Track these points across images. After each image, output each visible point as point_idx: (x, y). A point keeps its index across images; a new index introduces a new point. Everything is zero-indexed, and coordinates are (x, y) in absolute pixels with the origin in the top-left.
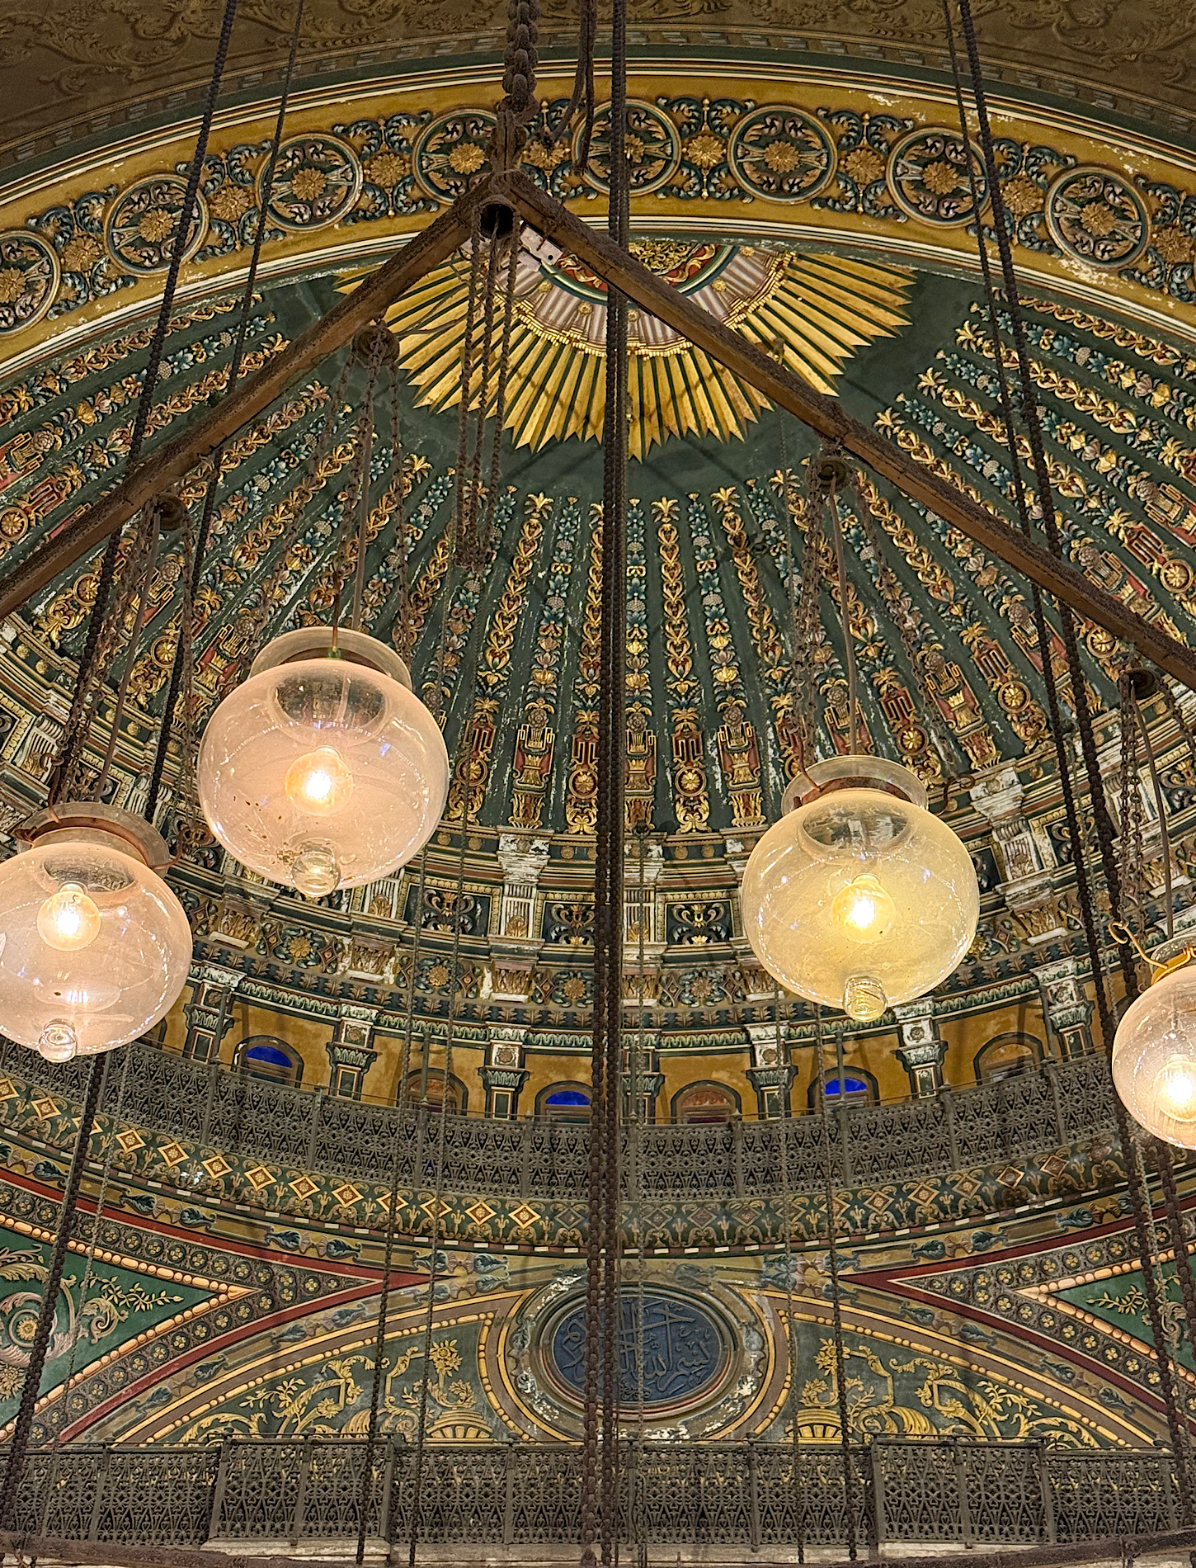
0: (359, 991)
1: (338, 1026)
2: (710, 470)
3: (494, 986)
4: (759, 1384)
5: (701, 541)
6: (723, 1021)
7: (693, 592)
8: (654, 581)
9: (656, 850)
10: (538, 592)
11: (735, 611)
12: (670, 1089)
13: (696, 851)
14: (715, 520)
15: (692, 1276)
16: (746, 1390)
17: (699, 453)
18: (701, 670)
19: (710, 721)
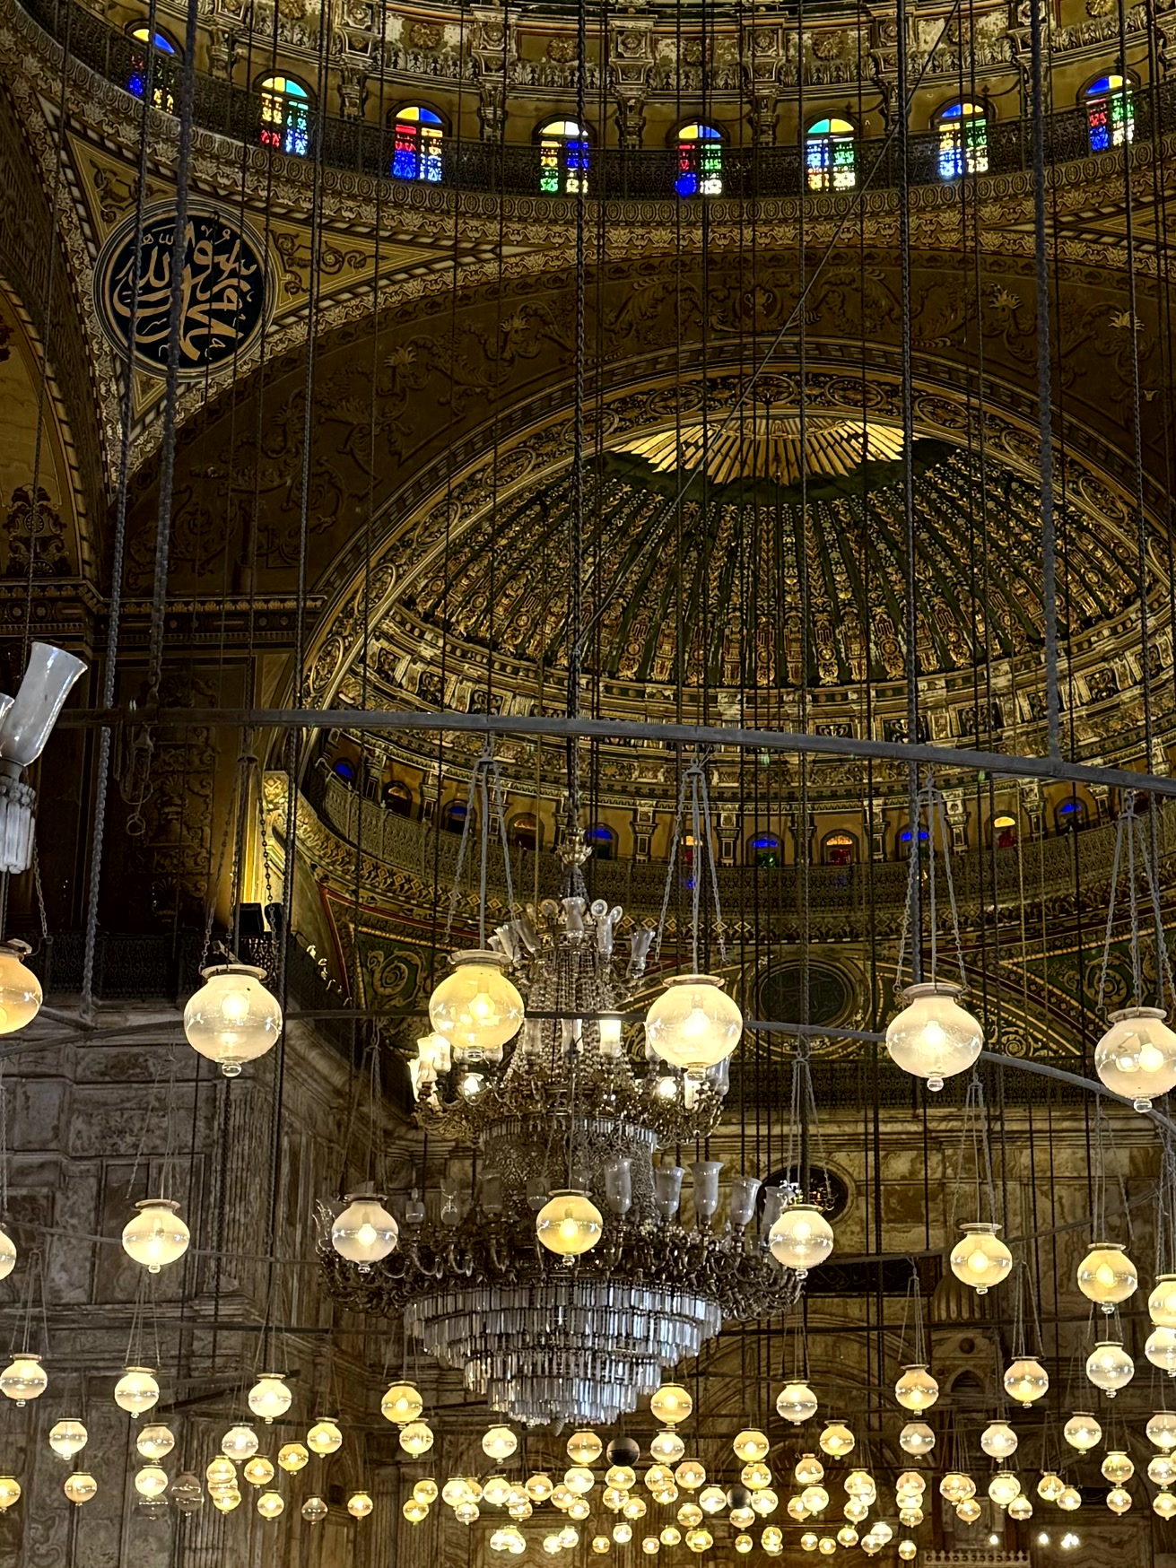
0: (645, 790)
1: (635, 811)
2: (829, 490)
3: (721, 780)
4: (865, 1013)
5: (827, 525)
6: (849, 795)
7: (823, 550)
8: (799, 545)
9: (809, 697)
10: (731, 553)
11: (848, 559)
12: (820, 834)
13: (831, 697)
14: (834, 514)
15: (831, 955)
16: (859, 1017)
17: (822, 481)
18: (831, 592)
19: (837, 620)
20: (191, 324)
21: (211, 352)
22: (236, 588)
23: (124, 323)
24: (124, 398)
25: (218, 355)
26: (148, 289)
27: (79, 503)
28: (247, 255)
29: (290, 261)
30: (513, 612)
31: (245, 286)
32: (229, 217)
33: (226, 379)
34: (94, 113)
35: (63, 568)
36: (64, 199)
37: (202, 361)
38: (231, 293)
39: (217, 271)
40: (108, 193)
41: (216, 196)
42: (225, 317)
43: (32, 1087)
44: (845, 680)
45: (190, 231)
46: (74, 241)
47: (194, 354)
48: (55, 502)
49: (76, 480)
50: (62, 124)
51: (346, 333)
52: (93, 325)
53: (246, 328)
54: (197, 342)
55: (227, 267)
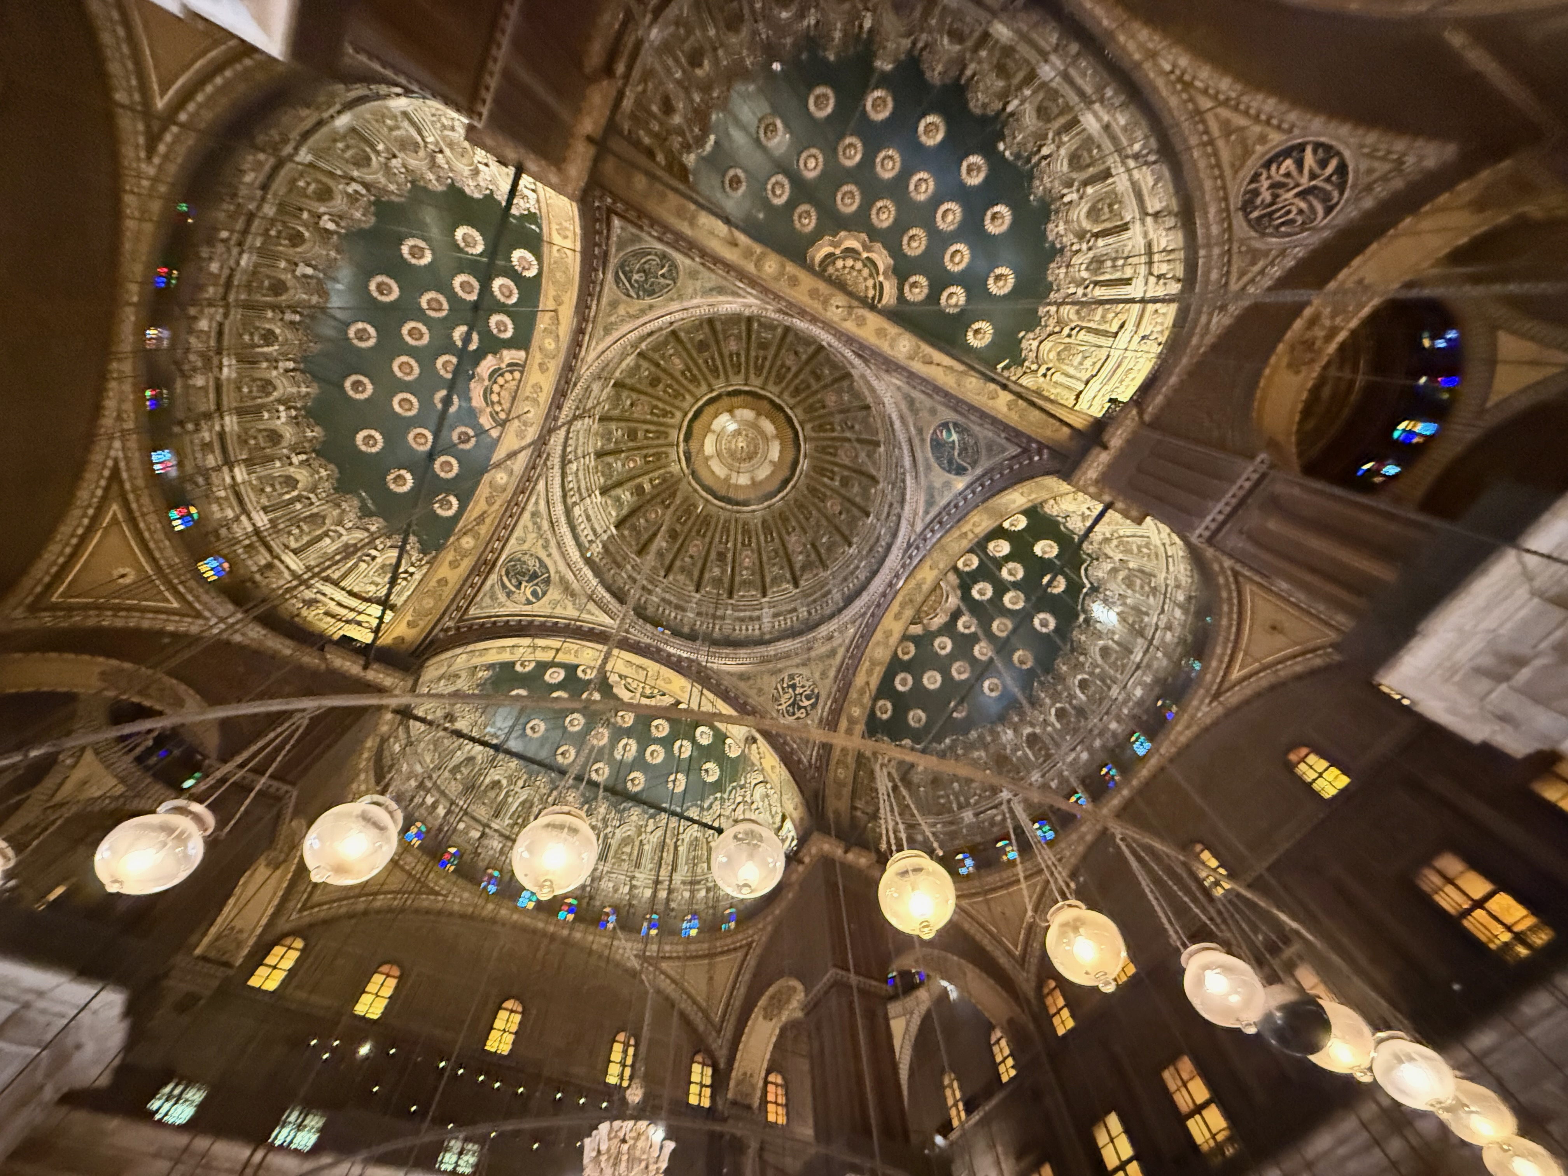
20: (1313, 176)
21: (1326, 152)
23: (1328, 210)
24: (1385, 178)
25: (1328, 148)
26: (1301, 212)
29: (1247, 152)
31: (1274, 168)
33: (1344, 131)
37: (1338, 154)
38: (1282, 171)
39: (1272, 186)
41: (1229, 216)
42: (1300, 164)
45: (1255, 214)
47: (1333, 164)
53: (1301, 148)
54: (1323, 164)
55: (1266, 184)
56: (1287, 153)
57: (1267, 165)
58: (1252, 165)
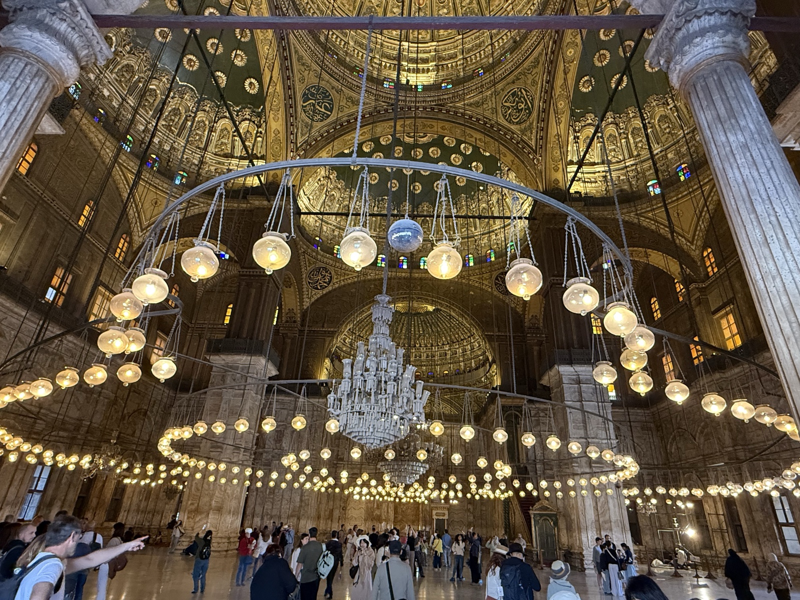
2: (420, 315)
5: (419, 320)
8: (414, 324)
14: (421, 319)
17: (419, 313)
18: (419, 331)
19: (420, 336)
20: (320, 283)
21: (323, 288)
22: (323, 327)
24: (308, 294)
26: (313, 278)
27: (299, 311)
28: (330, 273)
29: (337, 274)
30: (366, 332)
31: (329, 278)
32: (328, 267)
33: (324, 292)
34: (309, 251)
35: (295, 322)
36: (302, 263)
37: (321, 289)
38: (327, 279)
39: (325, 275)
40: (310, 263)
42: (325, 283)
43: (283, 411)
44: (420, 346)
45: (321, 269)
46: (303, 270)
48: (295, 311)
49: (299, 308)
50: (304, 252)
51: (344, 286)
52: (304, 283)
53: (328, 284)
54: (320, 286)
55: (327, 275)
56: (330, 282)
57: (331, 277)
58: (333, 273)
